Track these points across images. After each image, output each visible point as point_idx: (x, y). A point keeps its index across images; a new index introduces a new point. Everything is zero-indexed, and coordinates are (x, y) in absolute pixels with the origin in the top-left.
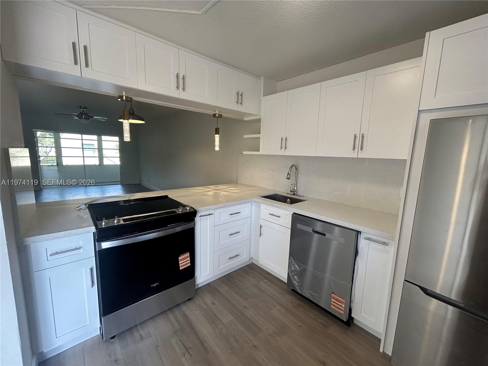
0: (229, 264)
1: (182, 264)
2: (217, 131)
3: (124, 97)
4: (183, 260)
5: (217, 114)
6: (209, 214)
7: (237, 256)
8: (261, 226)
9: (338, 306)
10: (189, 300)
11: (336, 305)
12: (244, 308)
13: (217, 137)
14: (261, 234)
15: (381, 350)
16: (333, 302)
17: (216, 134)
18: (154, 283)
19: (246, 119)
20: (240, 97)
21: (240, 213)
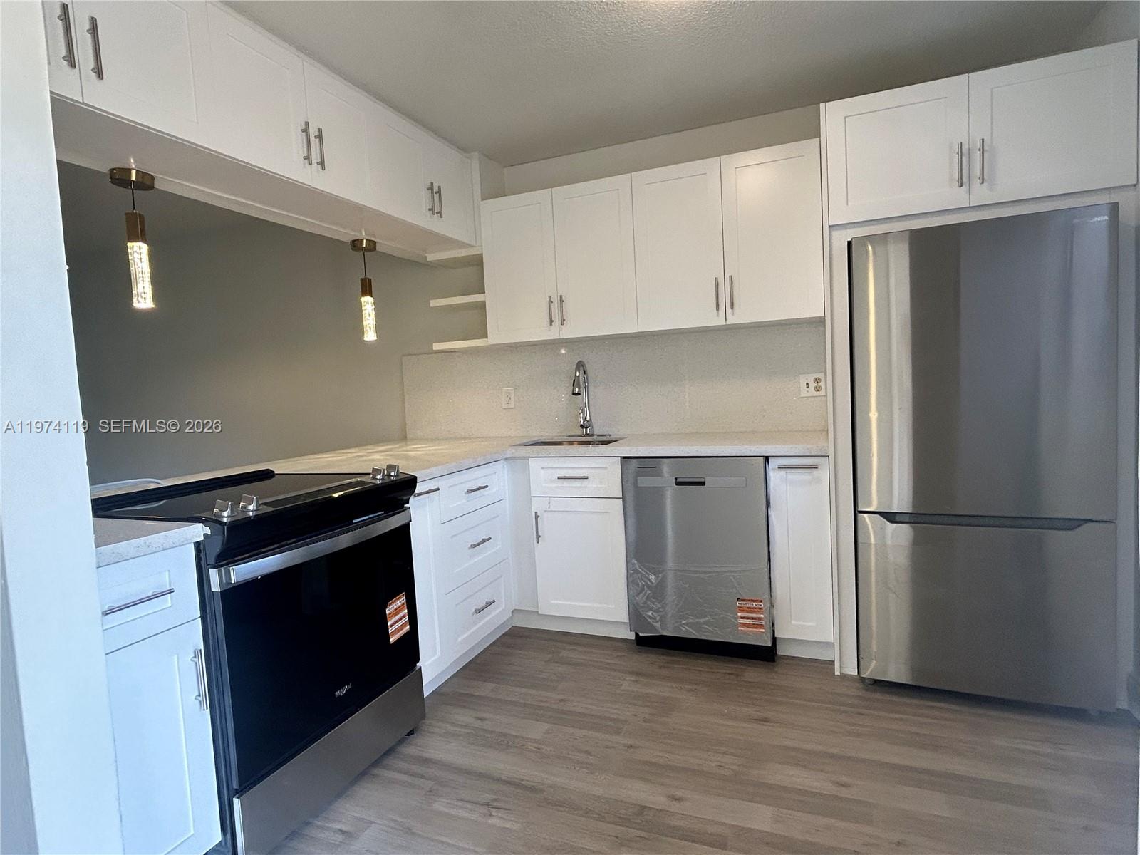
0: (477, 627)
1: (395, 627)
2: (367, 289)
3: (134, 172)
4: (396, 615)
5: (365, 241)
6: (430, 490)
7: (488, 604)
8: (537, 517)
9: (751, 622)
10: (411, 733)
11: (747, 621)
12: (562, 703)
13: (368, 303)
14: (538, 537)
15: (837, 673)
16: (742, 618)
17: (363, 296)
18: (342, 687)
19: (431, 257)
20: (436, 196)
21: (487, 486)
